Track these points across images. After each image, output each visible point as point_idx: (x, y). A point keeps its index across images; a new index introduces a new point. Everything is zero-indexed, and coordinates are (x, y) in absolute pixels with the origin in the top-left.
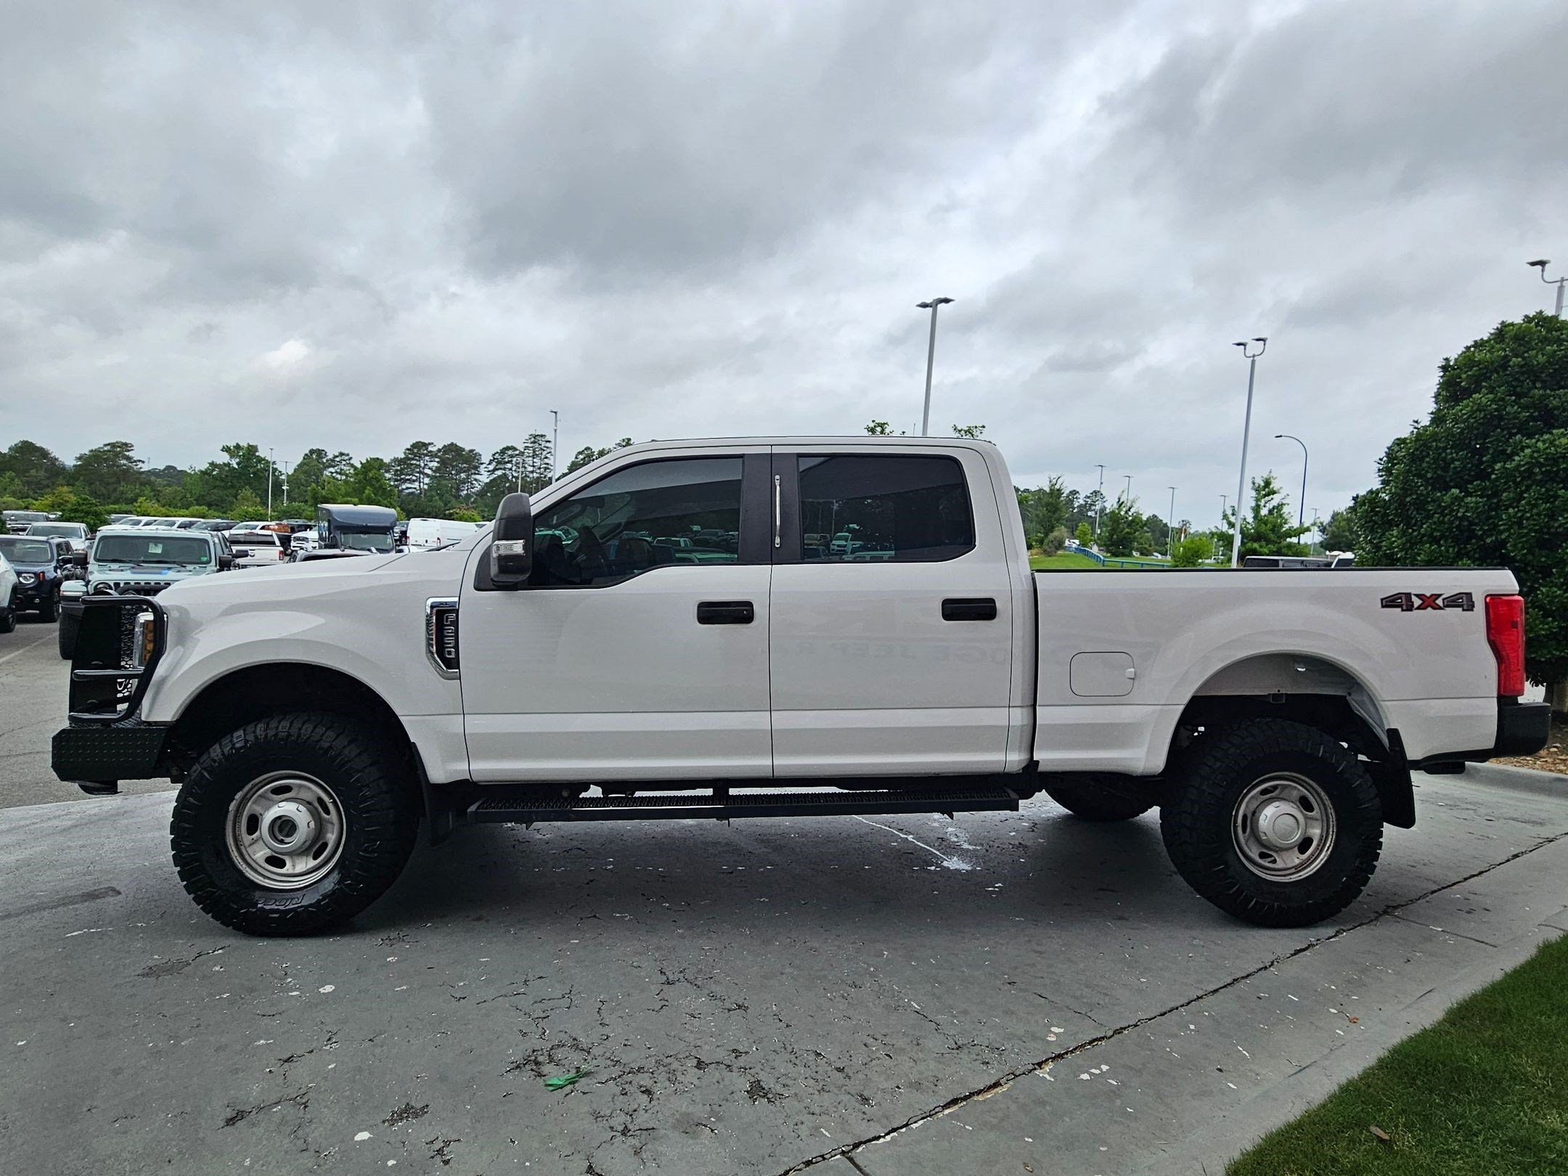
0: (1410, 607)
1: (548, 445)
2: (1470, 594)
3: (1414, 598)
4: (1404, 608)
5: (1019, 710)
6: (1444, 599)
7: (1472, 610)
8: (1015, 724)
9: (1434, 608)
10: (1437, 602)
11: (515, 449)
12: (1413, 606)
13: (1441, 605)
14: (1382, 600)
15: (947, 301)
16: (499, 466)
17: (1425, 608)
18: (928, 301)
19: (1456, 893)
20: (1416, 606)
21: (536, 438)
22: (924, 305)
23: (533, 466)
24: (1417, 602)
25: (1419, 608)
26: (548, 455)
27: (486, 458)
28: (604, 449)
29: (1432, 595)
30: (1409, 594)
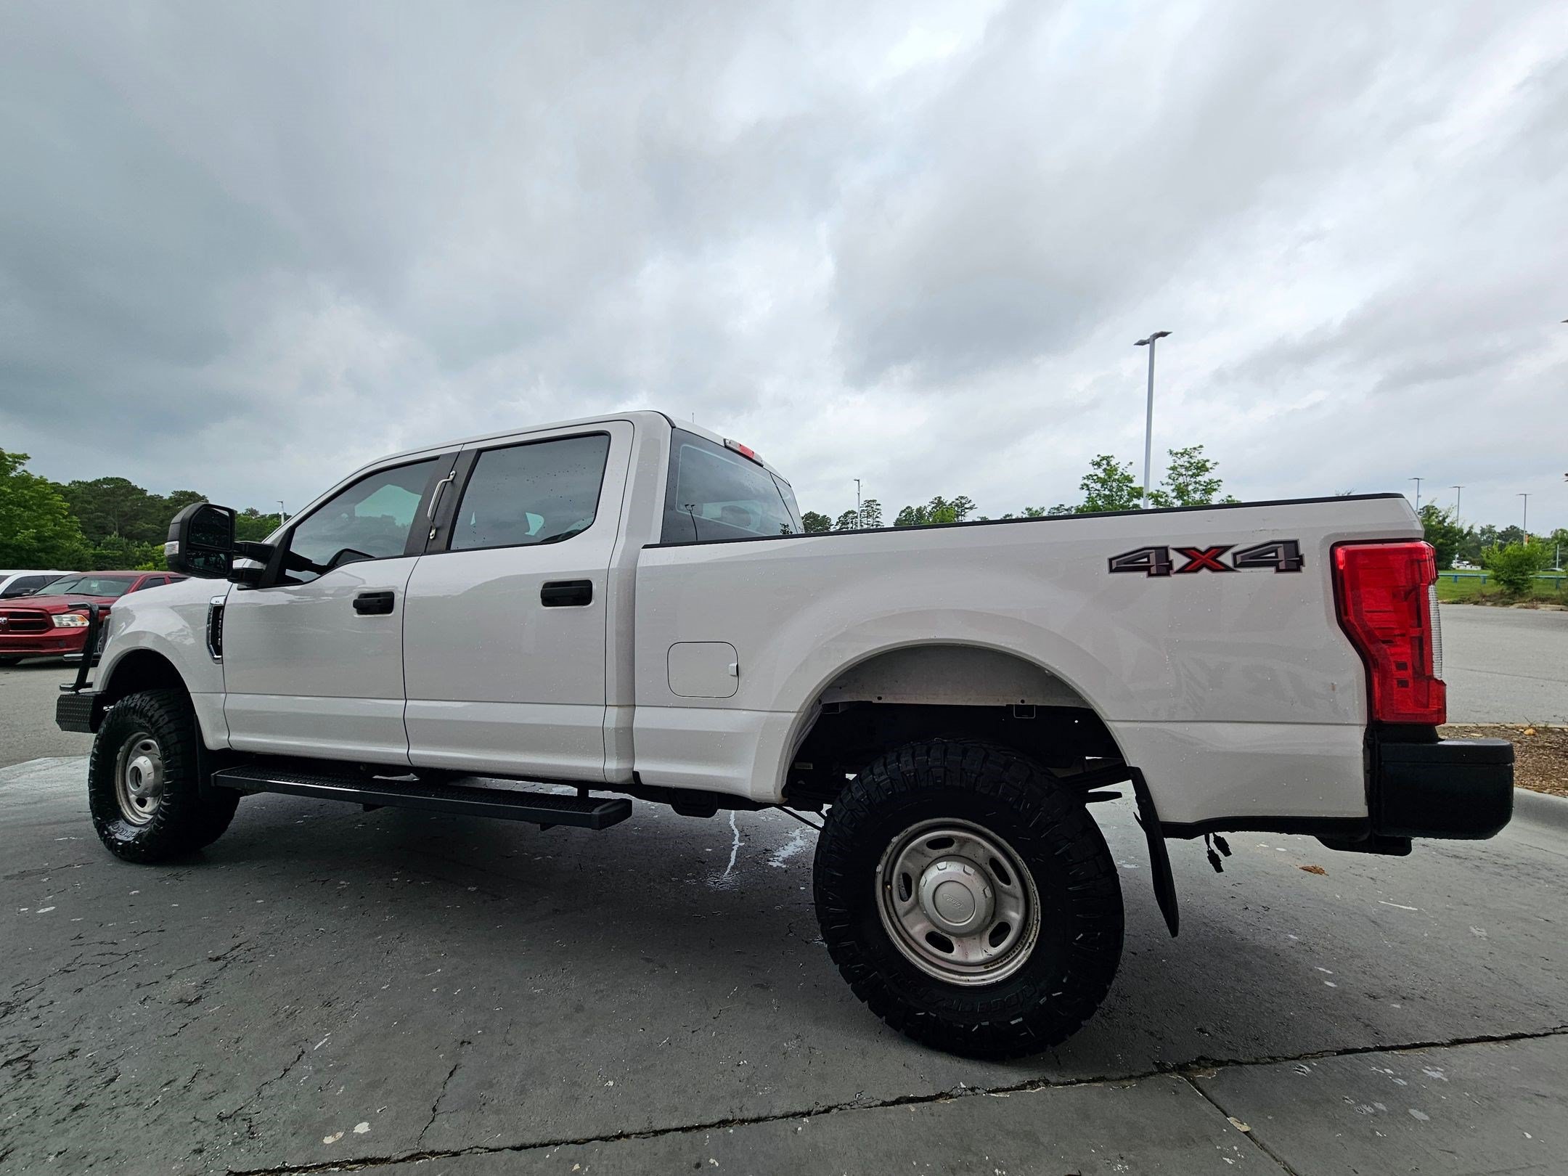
0: (1165, 569)
1: (878, 507)
2: (1295, 543)
3: (1173, 556)
4: (1153, 570)
5: (616, 709)
6: (1235, 555)
7: (1298, 570)
8: (609, 726)
9: (1214, 570)
10: (1221, 559)
11: (853, 512)
12: (1170, 567)
13: (1230, 563)
14: (1111, 560)
15: (1164, 334)
16: (844, 526)
17: (1196, 570)
18: (1146, 338)
19: (1386, 1067)
20: (1176, 566)
21: (869, 503)
22: (1142, 343)
23: (867, 524)
24: (1179, 561)
25: (1182, 571)
26: (879, 515)
27: (834, 522)
28: (920, 507)
29: (1211, 548)
30: (1165, 549)
